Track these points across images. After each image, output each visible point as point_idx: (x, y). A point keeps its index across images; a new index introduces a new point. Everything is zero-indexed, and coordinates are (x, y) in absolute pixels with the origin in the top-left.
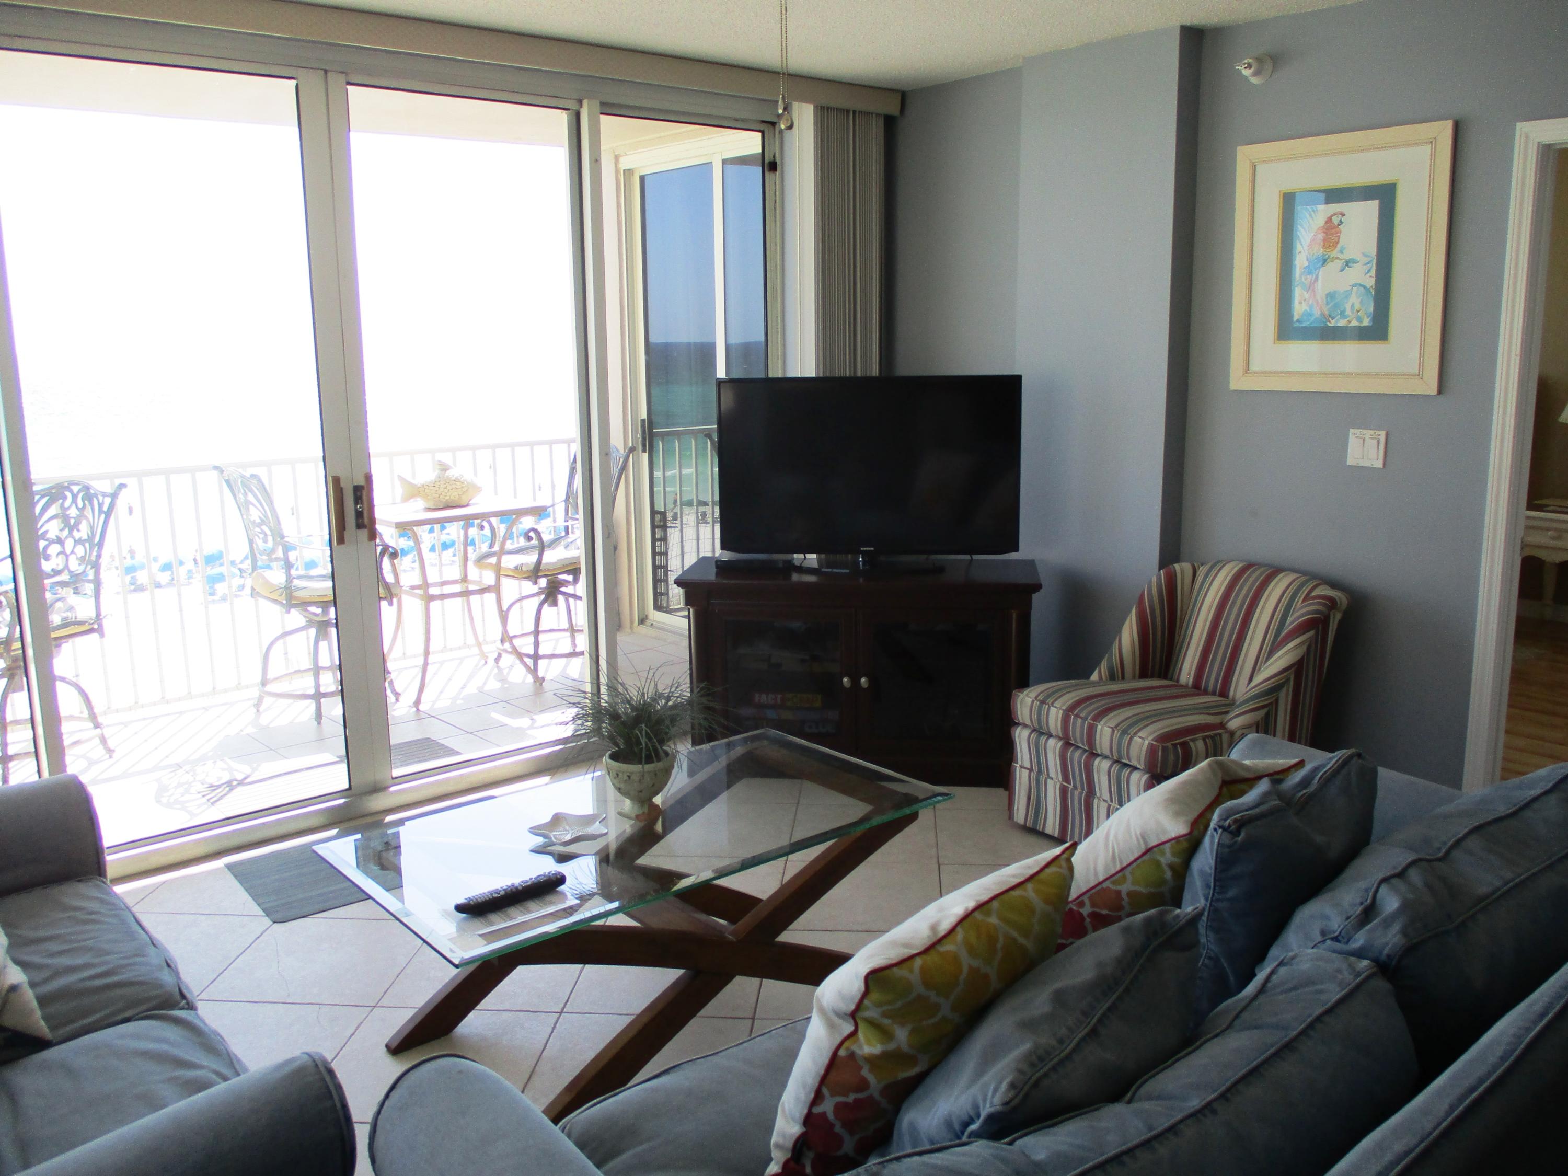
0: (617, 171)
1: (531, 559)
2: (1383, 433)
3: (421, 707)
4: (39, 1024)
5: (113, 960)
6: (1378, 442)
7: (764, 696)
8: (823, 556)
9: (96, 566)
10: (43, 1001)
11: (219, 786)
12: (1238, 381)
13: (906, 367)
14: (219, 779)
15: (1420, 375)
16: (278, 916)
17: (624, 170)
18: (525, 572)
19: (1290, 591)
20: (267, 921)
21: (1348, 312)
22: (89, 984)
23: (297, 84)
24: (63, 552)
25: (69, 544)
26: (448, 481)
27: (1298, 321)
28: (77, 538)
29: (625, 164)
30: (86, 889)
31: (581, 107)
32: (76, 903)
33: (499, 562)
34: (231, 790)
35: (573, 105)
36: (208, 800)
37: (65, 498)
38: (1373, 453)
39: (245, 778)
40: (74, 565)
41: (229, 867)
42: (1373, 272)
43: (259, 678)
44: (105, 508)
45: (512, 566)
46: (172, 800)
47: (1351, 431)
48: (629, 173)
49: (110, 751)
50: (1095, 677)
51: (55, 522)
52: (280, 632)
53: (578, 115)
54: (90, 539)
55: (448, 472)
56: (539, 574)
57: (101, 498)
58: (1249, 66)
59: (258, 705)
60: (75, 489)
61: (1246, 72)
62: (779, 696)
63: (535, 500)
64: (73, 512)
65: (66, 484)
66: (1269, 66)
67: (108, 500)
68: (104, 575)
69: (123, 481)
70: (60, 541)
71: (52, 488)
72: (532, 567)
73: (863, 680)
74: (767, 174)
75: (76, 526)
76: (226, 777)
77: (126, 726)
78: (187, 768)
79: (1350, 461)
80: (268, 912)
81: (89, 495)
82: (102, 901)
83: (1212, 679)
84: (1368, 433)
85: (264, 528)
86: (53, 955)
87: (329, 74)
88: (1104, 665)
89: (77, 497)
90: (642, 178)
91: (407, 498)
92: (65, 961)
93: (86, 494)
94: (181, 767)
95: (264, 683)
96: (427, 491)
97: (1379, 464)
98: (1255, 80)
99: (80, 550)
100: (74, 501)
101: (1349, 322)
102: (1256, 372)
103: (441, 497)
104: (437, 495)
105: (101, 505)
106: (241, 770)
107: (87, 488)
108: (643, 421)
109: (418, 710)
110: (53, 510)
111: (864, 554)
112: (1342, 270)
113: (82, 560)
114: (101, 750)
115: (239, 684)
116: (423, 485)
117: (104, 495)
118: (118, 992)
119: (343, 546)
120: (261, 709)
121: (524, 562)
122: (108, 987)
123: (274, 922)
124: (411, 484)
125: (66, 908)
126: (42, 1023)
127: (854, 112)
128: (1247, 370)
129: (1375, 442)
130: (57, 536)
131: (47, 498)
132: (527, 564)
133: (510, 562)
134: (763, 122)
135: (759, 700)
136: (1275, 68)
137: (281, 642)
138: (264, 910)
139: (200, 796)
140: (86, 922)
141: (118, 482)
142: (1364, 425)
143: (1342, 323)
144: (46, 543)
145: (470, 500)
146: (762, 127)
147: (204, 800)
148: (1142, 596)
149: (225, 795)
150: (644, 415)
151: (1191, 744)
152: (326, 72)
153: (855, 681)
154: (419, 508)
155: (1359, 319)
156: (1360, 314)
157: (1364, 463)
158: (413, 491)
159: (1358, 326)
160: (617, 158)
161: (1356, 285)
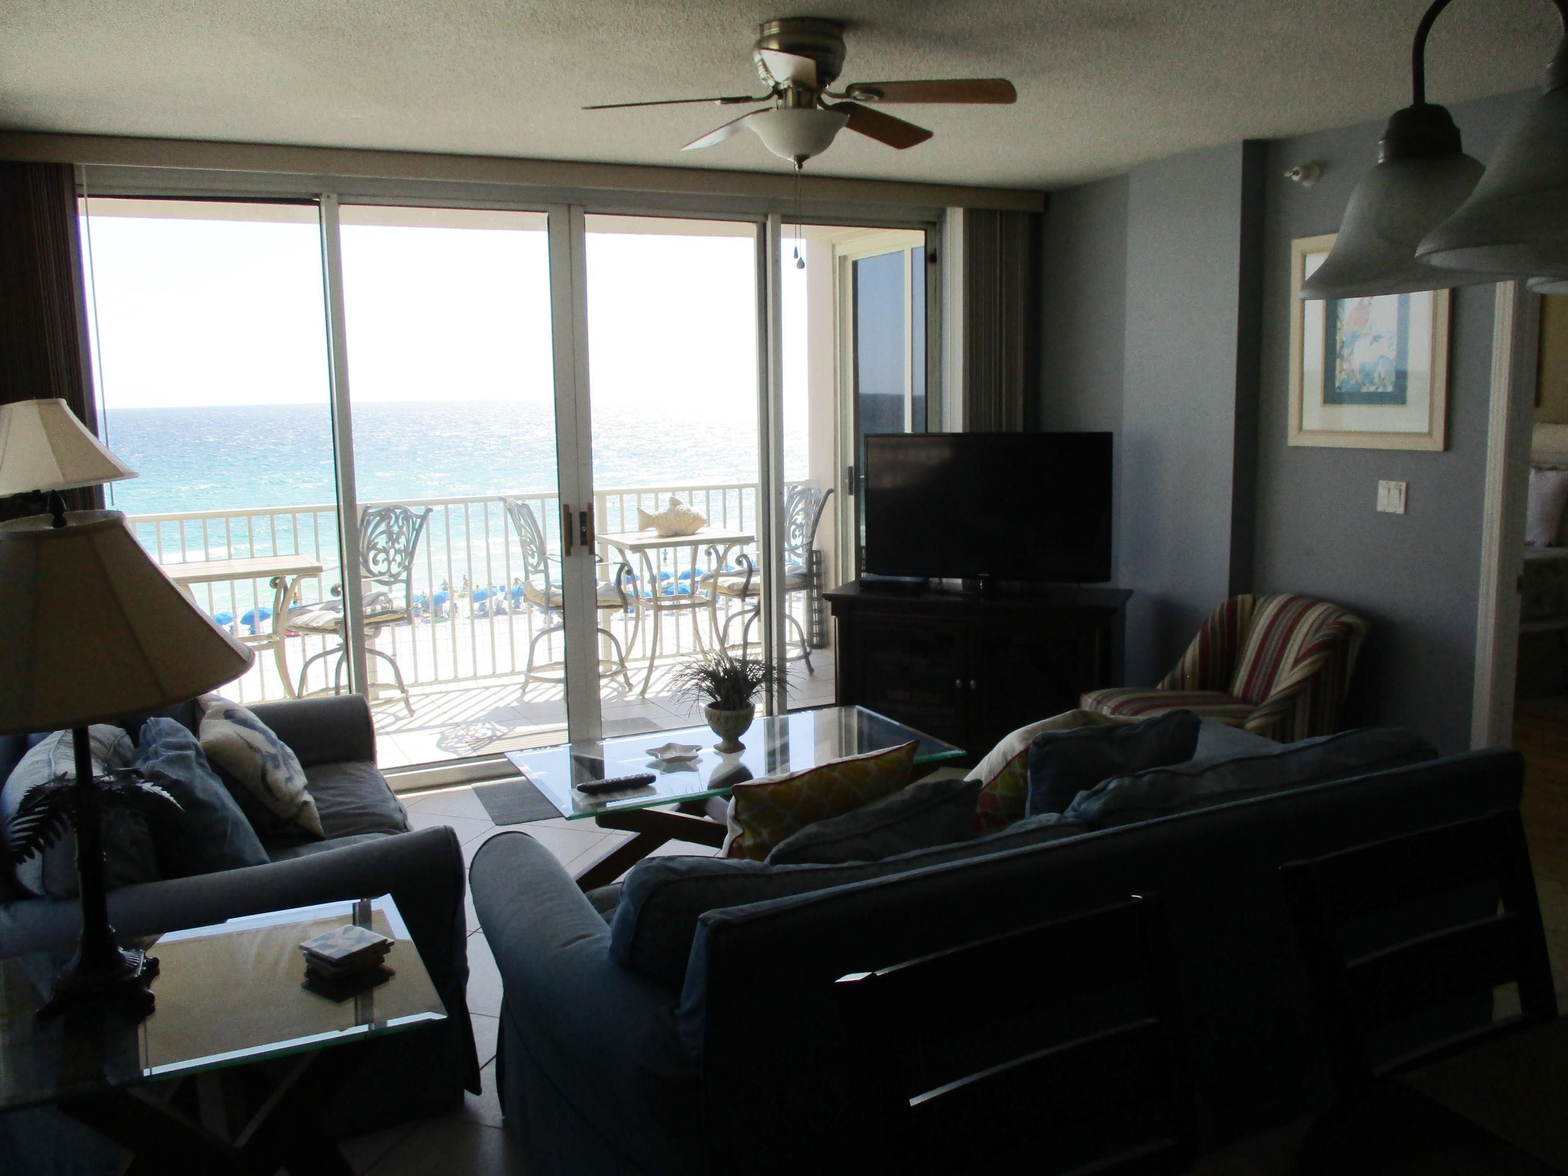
0: (834, 258)
2: (1404, 485)
3: (646, 696)
4: (320, 827)
5: (366, 802)
6: (1400, 491)
7: (895, 692)
8: (968, 581)
9: (408, 569)
10: (323, 817)
11: (483, 739)
12: (1294, 439)
13: (1051, 424)
14: (484, 734)
15: (1430, 433)
16: (500, 821)
17: (839, 257)
18: (735, 591)
19: (1322, 617)
20: (493, 824)
21: (1376, 380)
22: (352, 812)
23: (548, 215)
24: (387, 559)
25: (392, 552)
26: (678, 514)
27: (1339, 387)
28: (397, 548)
29: (840, 252)
30: (362, 766)
31: (767, 220)
32: (352, 771)
33: (716, 582)
34: (491, 742)
35: (760, 219)
36: (472, 748)
37: (391, 518)
38: (1396, 502)
39: (502, 735)
40: (395, 569)
41: (476, 790)
42: (1394, 347)
43: (526, 666)
44: (417, 527)
45: (726, 585)
46: (448, 746)
47: (1381, 482)
48: (843, 259)
49: (412, 712)
50: (1159, 687)
51: (384, 536)
52: (543, 628)
53: (764, 226)
54: (406, 548)
55: (678, 507)
56: (748, 593)
57: (415, 519)
58: (1296, 173)
59: (524, 686)
60: (398, 511)
61: (1296, 178)
62: (907, 694)
63: (741, 530)
64: (396, 529)
65: (392, 508)
66: (1316, 172)
67: (419, 520)
68: (414, 576)
69: (430, 507)
70: (385, 551)
71: (382, 510)
72: (741, 587)
73: (972, 682)
74: (929, 265)
75: (397, 540)
76: (489, 733)
77: (427, 697)
78: (463, 726)
79: (1380, 508)
80: (494, 819)
81: (407, 516)
82: (367, 772)
83: (1256, 692)
84: (1392, 484)
85: (532, 546)
86: (334, 796)
87: (572, 208)
88: (1167, 679)
89: (399, 518)
90: (855, 264)
91: (643, 528)
92: (341, 799)
93: (405, 516)
94: (459, 726)
95: (530, 668)
96: (660, 521)
97: (1401, 510)
98: (1307, 184)
99: (398, 558)
100: (397, 521)
101: (1377, 388)
102: (1308, 431)
103: (674, 526)
105: (414, 524)
106: (502, 729)
107: (405, 511)
108: (850, 468)
109: (644, 697)
110: (383, 527)
111: (984, 579)
112: (1371, 345)
113: (400, 565)
114: (405, 712)
116: (658, 517)
117: (417, 517)
118: (366, 818)
119: (569, 557)
120: (527, 690)
122: (359, 815)
123: (497, 825)
124: (646, 514)
125: (346, 773)
126: (321, 827)
127: (1001, 212)
128: (1300, 428)
129: (1397, 492)
130: (383, 547)
131: (378, 518)
133: (724, 582)
134: (926, 222)
136: (1322, 173)
138: (492, 817)
139: (467, 745)
140: (358, 782)
141: (427, 508)
142: (1390, 478)
143: (1372, 389)
144: (376, 552)
145: (697, 530)
146: (924, 226)
147: (469, 748)
148: (1206, 622)
149: (487, 745)
150: (851, 463)
152: (569, 206)
153: (965, 682)
154: (651, 535)
155: (1385, 387)
156: (1386, 382)
157: (1390, 510)
158: (647, 521)
159: (1382, 392)
160: (833, 246)
161: (1381, 357)
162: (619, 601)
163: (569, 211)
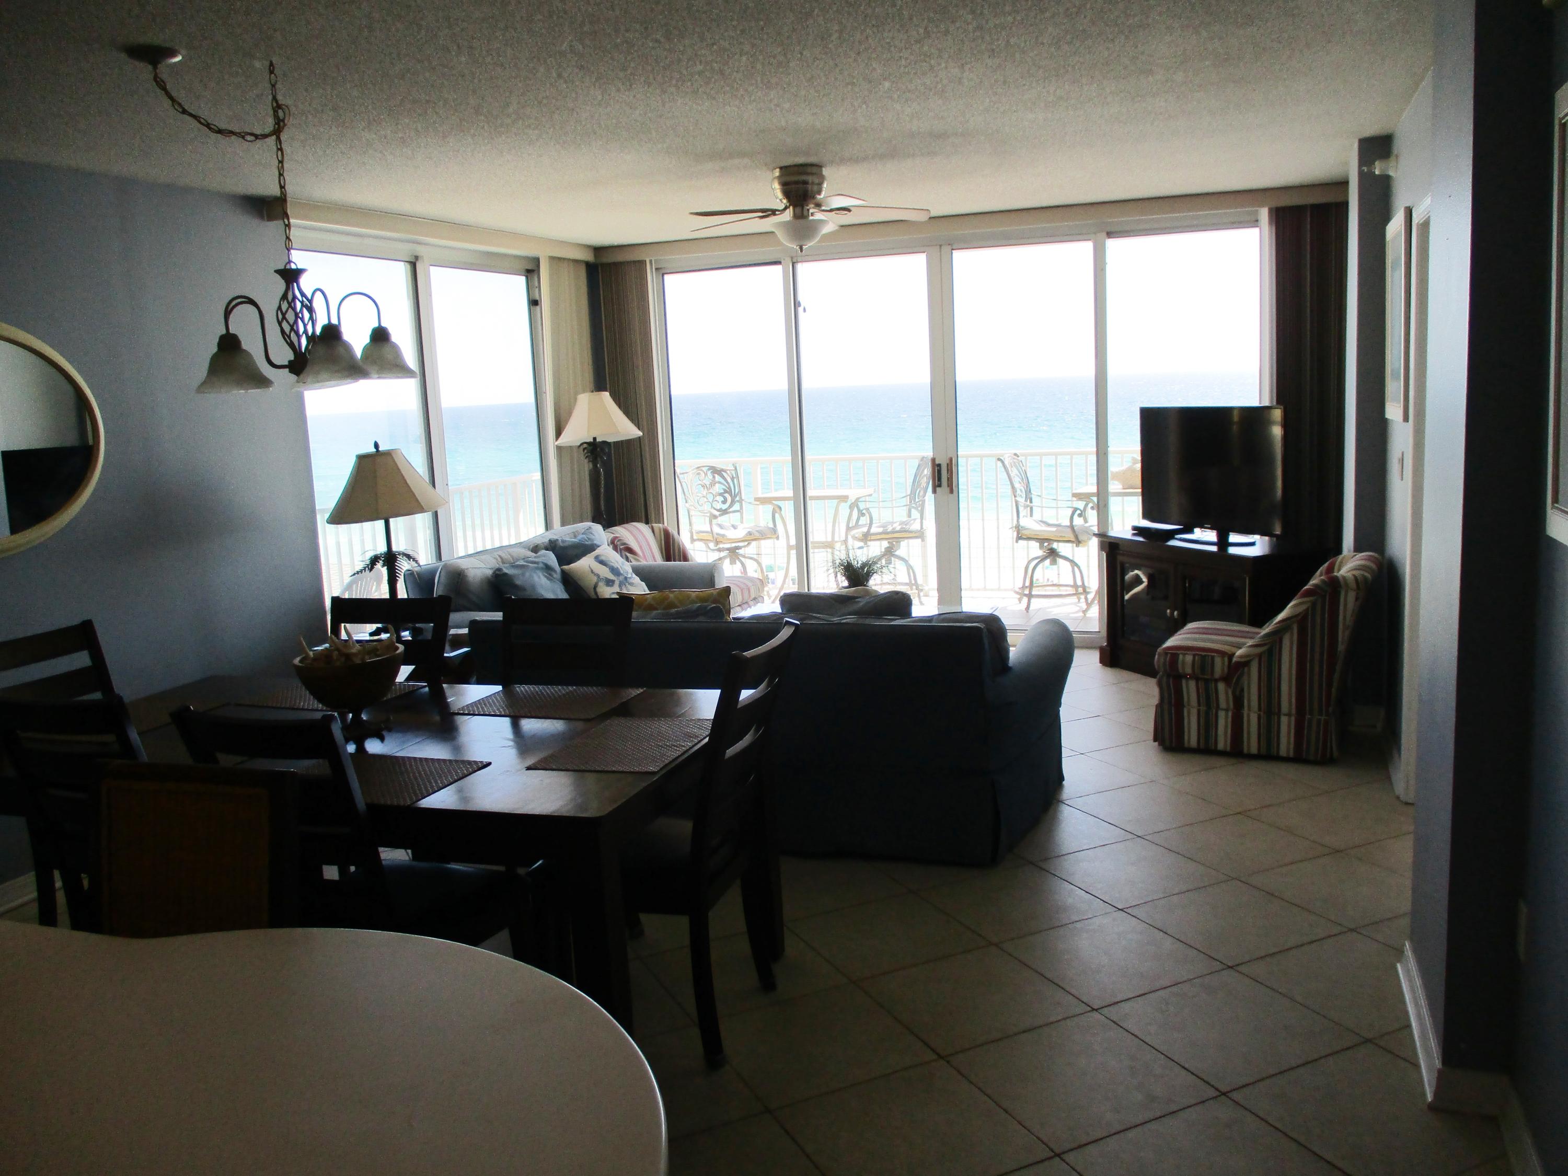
23: (927, 254)
52: (1032, 557)
58: (1374, 167)
73: (1176, 613)
87: (942, 246)
95: (1024, 588)
127: (1311, 206)
137: (1032, 562)
153: (1172, 613)
162: (1073, 539)
163: (941, 250)
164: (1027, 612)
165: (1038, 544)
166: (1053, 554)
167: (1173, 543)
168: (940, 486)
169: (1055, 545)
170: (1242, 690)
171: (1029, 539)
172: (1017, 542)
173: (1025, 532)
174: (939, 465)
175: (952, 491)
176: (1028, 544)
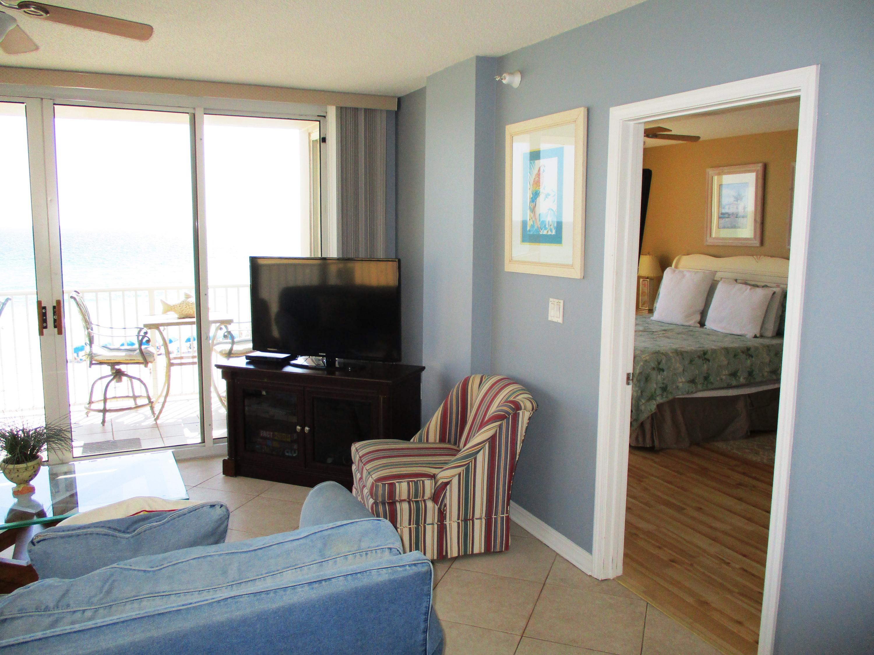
1: (228, 347)
2: (562, 302)
3: (158, 422)
7: (265, 432)
12: (509, 267)
15: (573, 266)
18: (224, 354)
21: (547, 226)
23: (26, 106)
26: (188, 304)
27: (529, 231)
31: (196, 111)
35: (192, 110)
38: (559, 314)
42: (556, 202)
43: (87, 401)
47: (551, 299)
50: (413, 439)
52: (100, 377)
55: (189, 299)
58: (504, 78)
61: (505, 82)
62: (272, 433)
66: (518, 77)
69: (10, 297)
72: (227, 352)
73: (306, 429)
74: (322, 144)
79: (550, 318)
84: (556, 301)
87: (44, 100)
91: (165, 312)
95: (90, 402)
96: (176, 308)
97: (561, 320)
98: (514, 86)
101: (548, 232)
102: (514, 261)
103: (183, 312)
104: (181, 311)
109: (156, 423)
112: (544, 200)
115: (75, 403)
116: (174, 306)
121: (223, 349)
124: (167, 304)
128: (511, 259)
129: (559, 307)
132: (225, 350)
134: (318, 116)
135: (263, 435)
137: (100, 381)
141: (6, 297)
142: (555, 297)
143: (545, 232)
146: (319, 118)
148: (448, 395)
151: (397, 484)
152: (42, 99)
153: (303, 429)
154: (173, 317)
155: (551, 230)
156: (552, 227)
157: (555, 320)
158: (168, 308)
159: (551, 235)
160: (309, 134)
161: (549, 210)
163: (42, 103)
164: (103, 425)
165: (110, 367)
166: (118, 374)
167: (289, 369)
168: (46, 327)
169: (123, 367)
170: (445, 506)
171: (101, 363)
172: (90, 367)
173: (96, 358)
174: (45, 308)
175: (60, 332)
176: (101, 367)
